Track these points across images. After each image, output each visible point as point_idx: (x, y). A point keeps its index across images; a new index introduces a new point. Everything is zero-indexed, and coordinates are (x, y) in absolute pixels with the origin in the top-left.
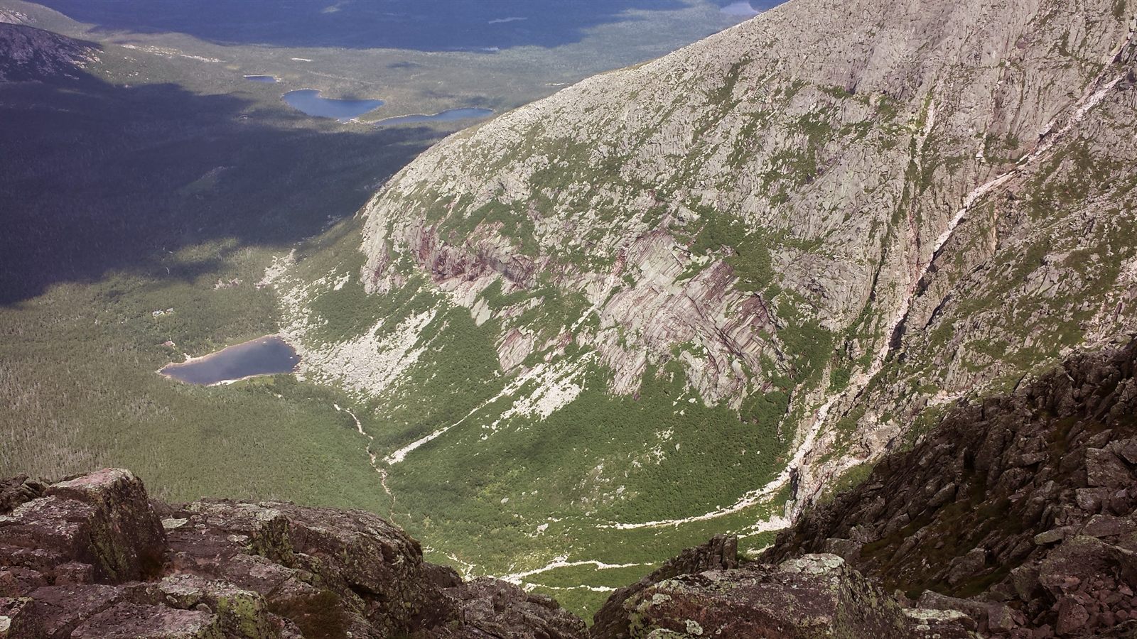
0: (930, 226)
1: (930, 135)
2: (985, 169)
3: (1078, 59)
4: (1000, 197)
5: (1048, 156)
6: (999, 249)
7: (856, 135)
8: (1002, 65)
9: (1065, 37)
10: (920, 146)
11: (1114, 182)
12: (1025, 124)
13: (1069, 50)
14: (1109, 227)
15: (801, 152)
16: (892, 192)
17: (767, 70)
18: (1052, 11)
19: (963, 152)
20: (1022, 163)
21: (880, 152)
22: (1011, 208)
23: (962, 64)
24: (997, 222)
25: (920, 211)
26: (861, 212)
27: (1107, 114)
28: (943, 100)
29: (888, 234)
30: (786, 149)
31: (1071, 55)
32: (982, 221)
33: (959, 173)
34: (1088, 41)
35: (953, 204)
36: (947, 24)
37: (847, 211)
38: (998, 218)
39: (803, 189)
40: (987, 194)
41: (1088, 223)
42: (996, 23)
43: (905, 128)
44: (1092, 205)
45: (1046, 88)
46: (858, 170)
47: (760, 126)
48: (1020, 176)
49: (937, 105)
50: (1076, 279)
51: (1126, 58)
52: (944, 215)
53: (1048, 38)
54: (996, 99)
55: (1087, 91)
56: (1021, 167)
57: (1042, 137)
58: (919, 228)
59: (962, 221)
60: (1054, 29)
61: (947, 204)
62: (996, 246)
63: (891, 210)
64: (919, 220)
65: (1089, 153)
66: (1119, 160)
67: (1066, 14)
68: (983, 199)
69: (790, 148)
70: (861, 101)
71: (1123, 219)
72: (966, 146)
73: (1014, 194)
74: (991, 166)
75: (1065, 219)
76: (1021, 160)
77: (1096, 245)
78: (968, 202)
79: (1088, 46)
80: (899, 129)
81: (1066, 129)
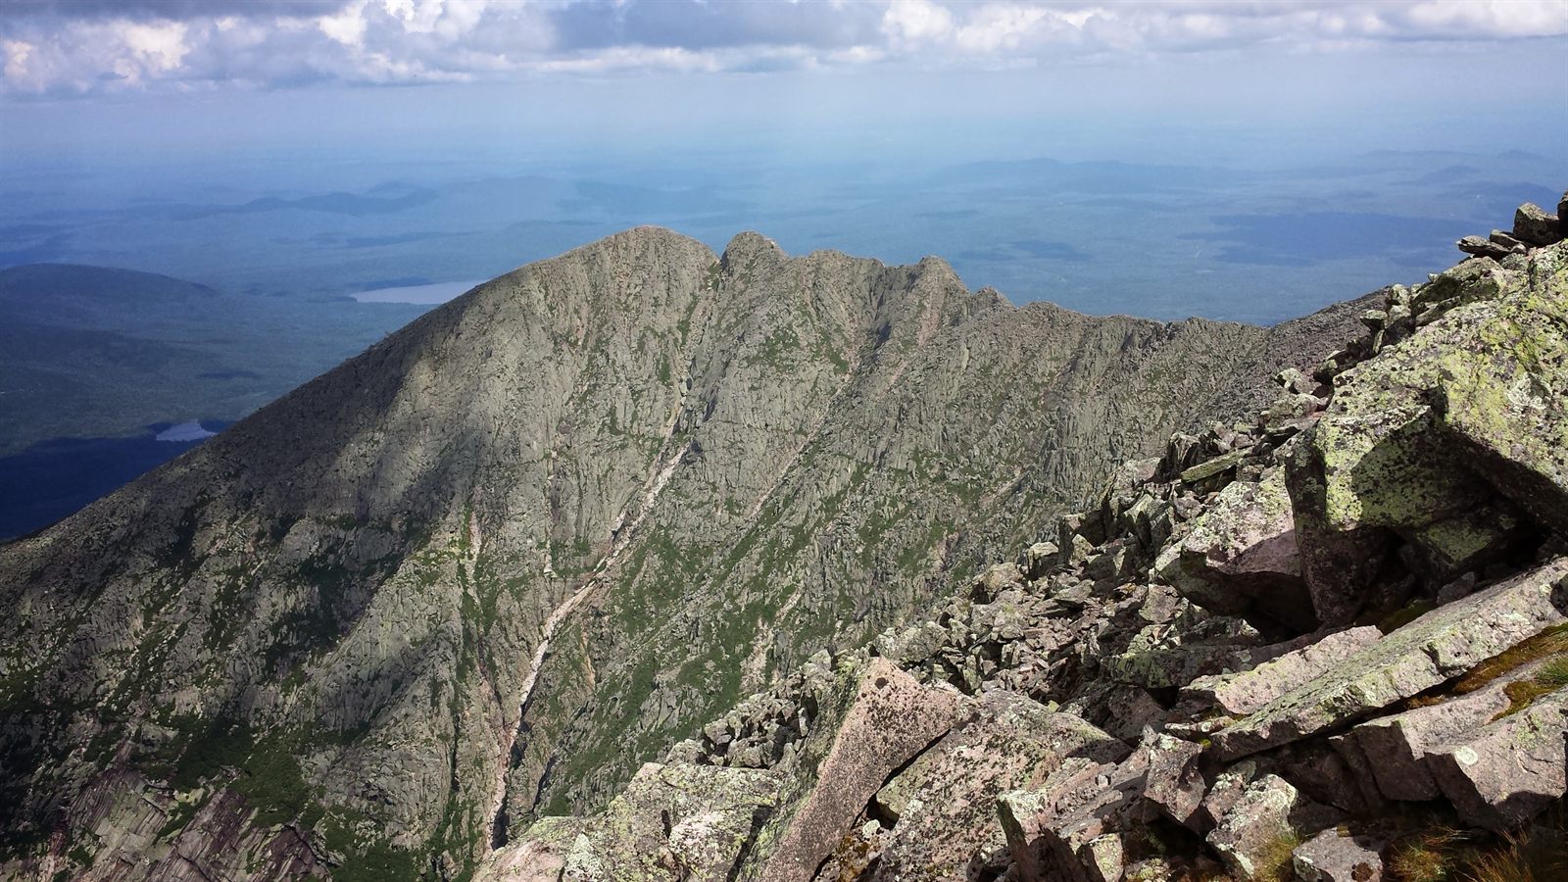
0: (509, 673)
1: (480, 556)
2: (558, 585)
3: (633, 436)
4: (585, 616)
5: (628, 555)
6: (600, 681)
7: (383, 574)
8: (547, 456)
9: (612, 413)
10: (471, 571)
11: (708, 571)
12: (593, 522)
13: (620, 427)
14: (715, 625)
15: (312, 610)
16: (448, 639)
17: (238, 509)
18: (589, 385)
19: (527, 570)
20: (600, 570)
21: (420, 590)
22: (601, 627)
23: (499, 463)
24: (589, 649)
25: (491, 655)
26: (413, 674)
27: (680, 494)
28: (486, 510)
29: (456, 695)
30: (288, 610)
31: (624, 433)
32: (571, 651)
33: (529, 596)
34: (639, 414)
35: (530, 637)
36: (468, 418)
37: (394, 676)
38: (589, 643)
39: (326, 660)
40: (569, 616)
41: (692, 626)
42: (528, 409)
43: (445, 553)
44: (692, 602)
45: (605, 476)
46: (396, 619)
47: (243, 586)
48: (602, 586)
49: (480, 518)
50: (696, 697)
51: (685, 427)
52: (523, 654)
53: (593, 417)
54: (551, 498)
55: (653, 471)
56: (600, 575)
57: (615, 533)
58: (495, 678)
59: (546, 656)
60: (597, 405)
61: (523, 639)
62: (595, 679)
63: (453, 661)
64: (493, 667)
65: (673, 542)
66: (707, 544)
67: (606, 386)
68: (565, 623)
69: (294, 608)
70: (381, 529)
71: (729, 612)
72: (528, 562)
73: (601, 609)
74: (565, 581)
75: (666, 626)
76: (598, 566)
77: (708, 650)
78: (548, 632)
79: (641, 419)
80: (439, 556)
81: (640, 519)
